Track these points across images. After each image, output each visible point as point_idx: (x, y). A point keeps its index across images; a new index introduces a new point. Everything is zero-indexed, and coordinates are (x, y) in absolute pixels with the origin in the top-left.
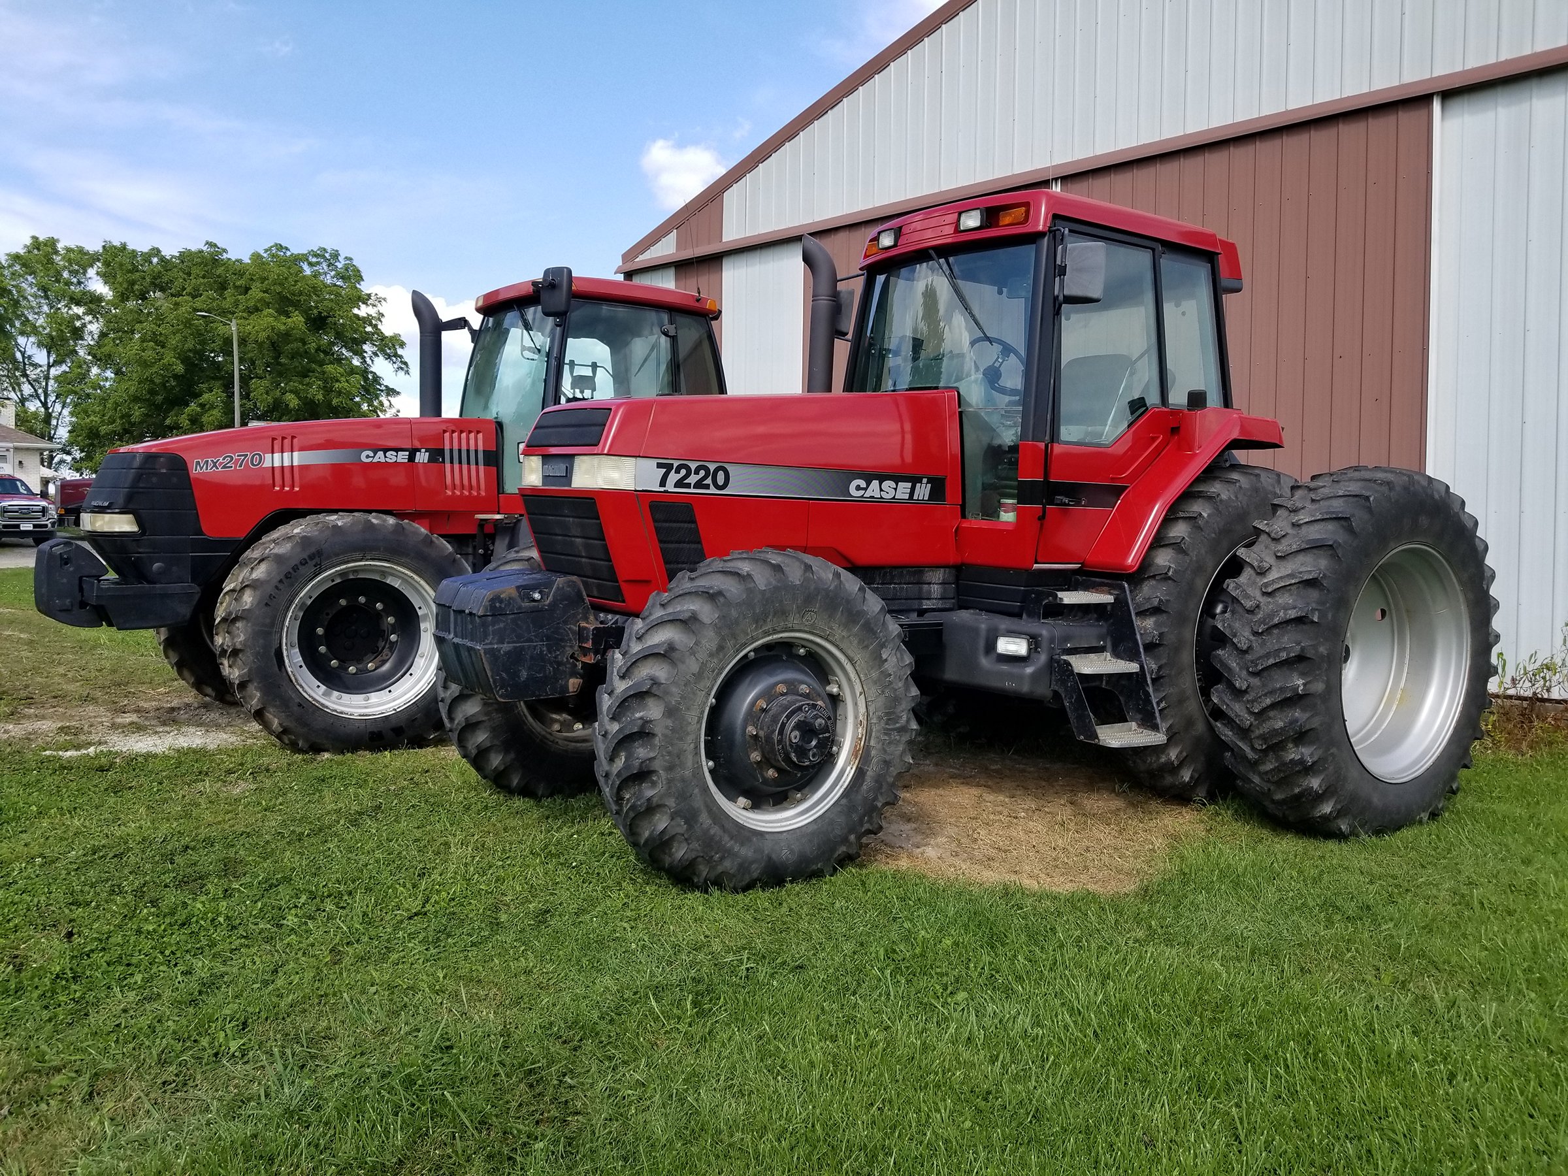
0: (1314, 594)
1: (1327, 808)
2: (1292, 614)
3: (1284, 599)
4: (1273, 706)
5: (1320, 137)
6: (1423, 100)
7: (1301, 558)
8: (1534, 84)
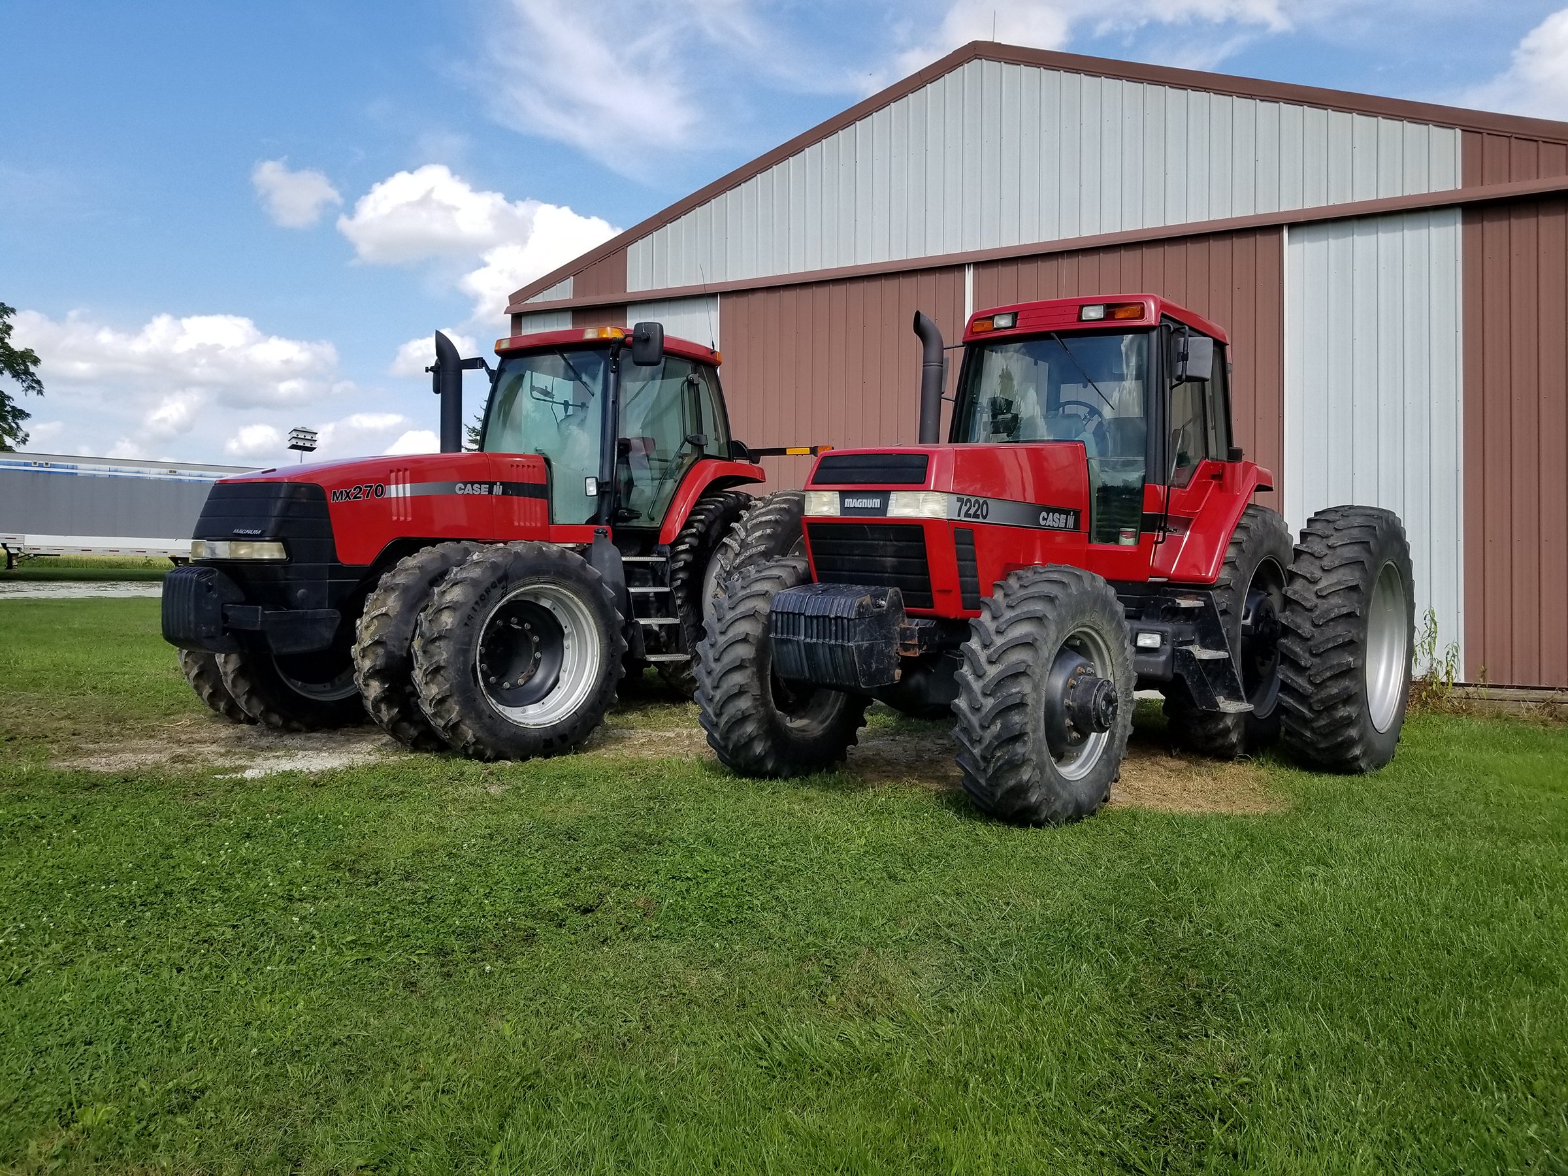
0: (1355, 596)
1: (1357, 751)
2: (1345, 611)
3: (1335, 600)
4: (1330, 678)
5: (1194, 249)
6: (1272, 229)
7: (1342, 571)
8: (1355, 223)
